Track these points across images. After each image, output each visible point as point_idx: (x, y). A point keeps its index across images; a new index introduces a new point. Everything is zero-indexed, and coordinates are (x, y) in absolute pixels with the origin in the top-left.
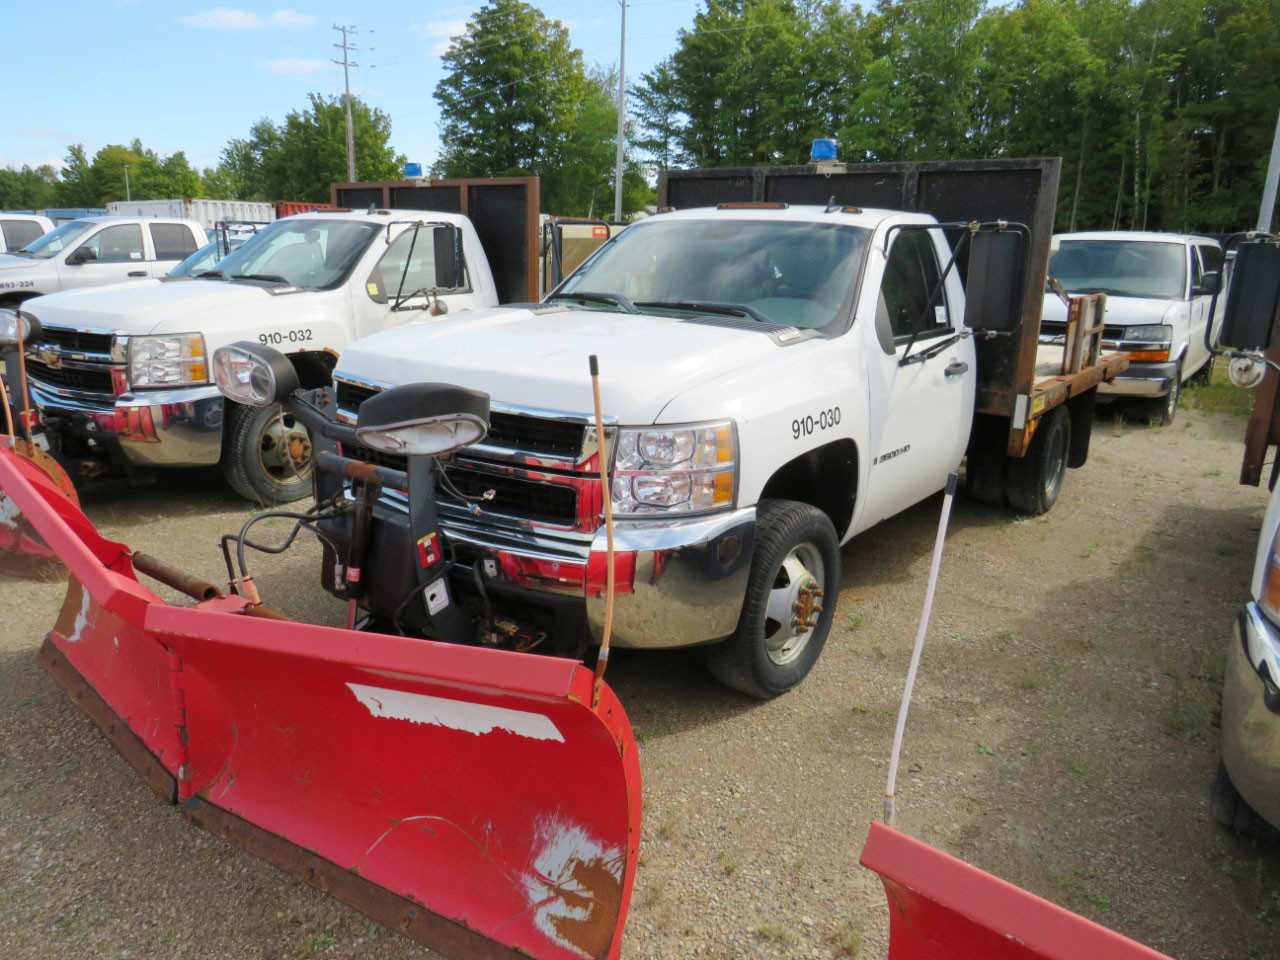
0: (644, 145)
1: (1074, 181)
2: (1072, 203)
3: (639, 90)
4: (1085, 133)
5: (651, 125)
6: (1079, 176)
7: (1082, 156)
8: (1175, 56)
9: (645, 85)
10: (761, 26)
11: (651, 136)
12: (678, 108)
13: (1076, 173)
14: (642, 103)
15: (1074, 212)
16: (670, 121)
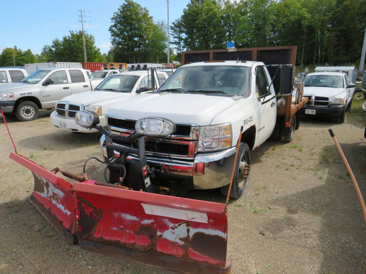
0: (173, 43)
1: (302, 50)
2: (301, 56)
3: (171, 27)
4: (305, 36)
5: (175, 37)
6: (304, 48)
7: (304, 43)
8: (331, 13)
9: (173, 25)
10: (208, 7)
11: (175, 40)
12: (183, 32)
13: (302, 48)
14: (172, 31)
15: (302, 59)
16: (181, 36)
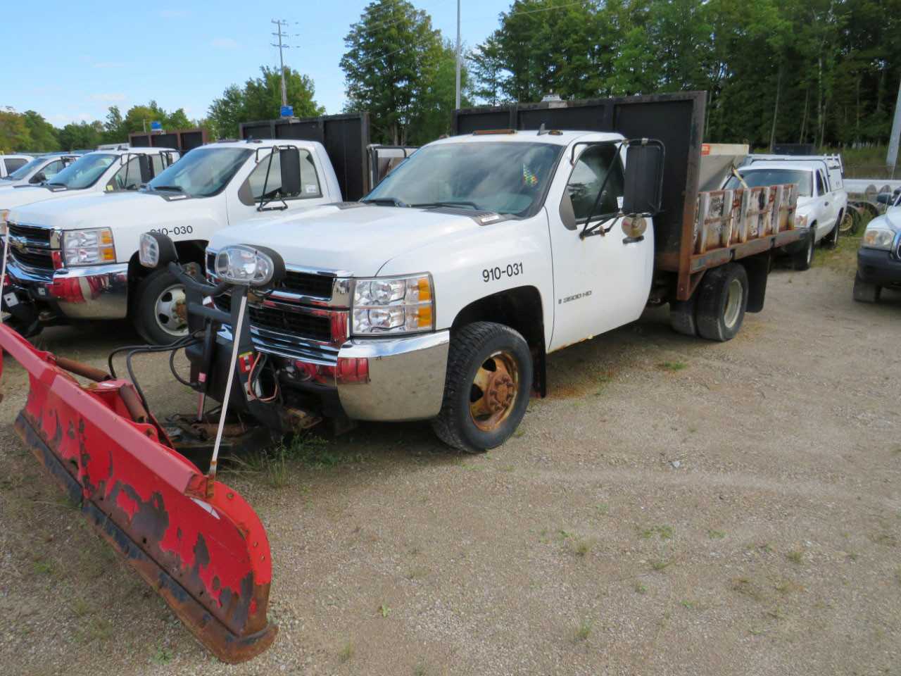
0: (477, 94)
1: (773, 109)
2: (772, 125)
3: (475, 56)
4: (780, 75)
5: (485, 80)
6: (777, 106)
7: (778, 90)
8: (844, 17)
9: (479, 52)
10: (557, 7)
11: (483, 88)
12: (500, 66)
13: (774, 104)
14: (478, 65)
15: (773, 130)
16: (497, 76)
